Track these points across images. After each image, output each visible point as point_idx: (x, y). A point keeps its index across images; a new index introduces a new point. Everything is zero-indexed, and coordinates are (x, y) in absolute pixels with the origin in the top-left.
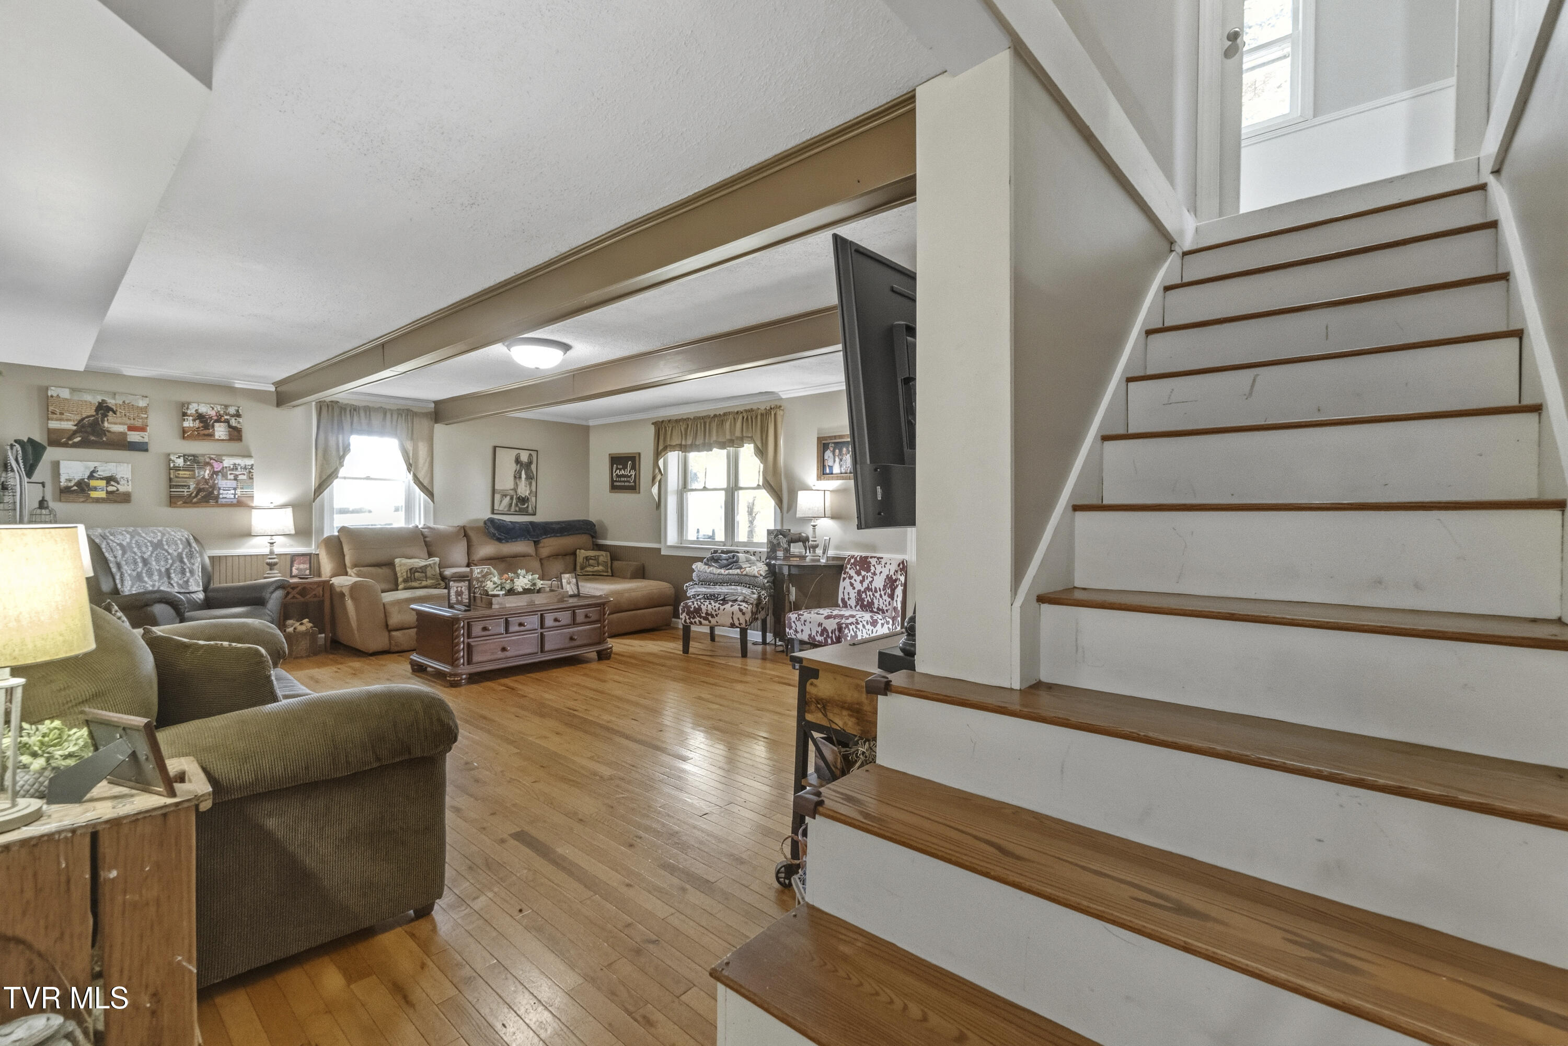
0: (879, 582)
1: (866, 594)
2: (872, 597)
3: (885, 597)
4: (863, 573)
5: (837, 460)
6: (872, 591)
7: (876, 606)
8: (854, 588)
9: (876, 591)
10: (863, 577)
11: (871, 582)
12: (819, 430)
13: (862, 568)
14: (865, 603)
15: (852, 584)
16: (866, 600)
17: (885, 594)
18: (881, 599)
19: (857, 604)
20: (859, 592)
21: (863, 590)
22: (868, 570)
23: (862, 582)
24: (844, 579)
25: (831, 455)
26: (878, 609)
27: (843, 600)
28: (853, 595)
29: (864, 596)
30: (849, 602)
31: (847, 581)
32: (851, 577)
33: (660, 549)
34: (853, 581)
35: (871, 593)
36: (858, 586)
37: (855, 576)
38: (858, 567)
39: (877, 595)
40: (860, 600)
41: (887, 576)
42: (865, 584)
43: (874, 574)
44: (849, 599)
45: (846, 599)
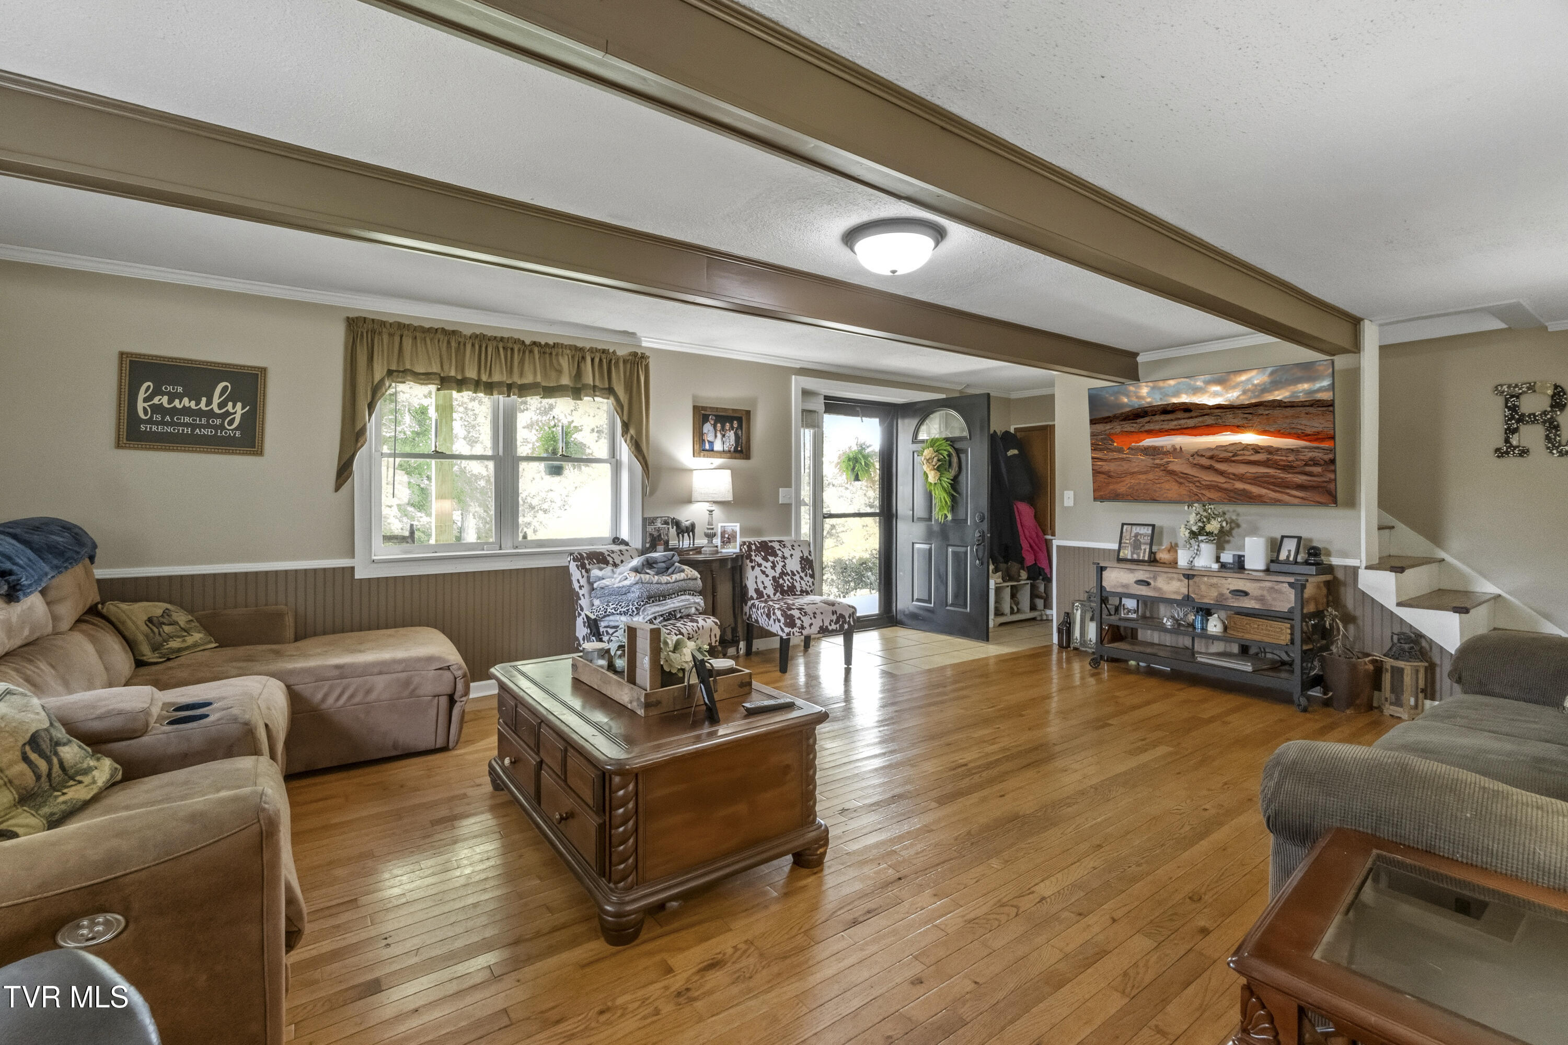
0: (793, 565)
1: (783, 580)
2: (791, 581)
3: (808, 578)
4: (771, 558)
5: (719, 435)
6: (789, 575)
7: (799, 589)
8: (767, 576)
9: (794, 574)
10: (773, 562)
11: (784, 566)
12: (695, 398)
13: (767, 554)
14: (786, 588)
15: (763, 572)
16: (785, 585)
17: (806, 575)
18: (802, 581)
19: (776, 591)
20: (774, 578)
21: (777, 575)
22: (776, 555)
23: (773, 567)
24: (753, 568)
25: (711, 428)
26: (802, 591)
27: (757, 591)
28: (768, 583)
29: (781, 581)
30: (765, 592)
31: (757, 569)
32: (759, 565)
33: (353, 568)
34: (763, 568)
35: (789, 578)
36: (771, 573)
37: (764, 563)
38: (763, 553)
39: (797, 577)
40: (778, 587)
41: (802, 558)
42: (779, 568)
43: (784, 557)
44: (765, 588)
45: (761, 589)
